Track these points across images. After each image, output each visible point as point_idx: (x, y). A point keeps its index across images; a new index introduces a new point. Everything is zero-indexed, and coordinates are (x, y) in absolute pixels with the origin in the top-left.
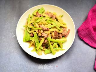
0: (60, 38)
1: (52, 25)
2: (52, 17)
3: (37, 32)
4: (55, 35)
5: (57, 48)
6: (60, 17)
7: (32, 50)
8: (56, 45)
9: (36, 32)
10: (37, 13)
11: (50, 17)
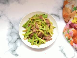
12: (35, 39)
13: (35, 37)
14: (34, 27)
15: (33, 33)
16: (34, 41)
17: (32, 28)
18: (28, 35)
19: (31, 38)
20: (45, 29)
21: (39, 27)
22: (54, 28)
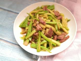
12: (42, 41)
13: (42, 37)
14: (38, 22)
15: (37, 31)
16: (41, 45)
17: (34, 25)
18: (31, 37)
19: (36, 42)
20: (54, 22)
21: (45, 21)
22: (68, 21)
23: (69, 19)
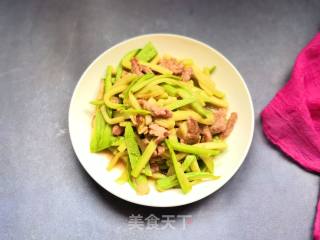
0: (205, 141)
1: (180, 98)
2: (179, 75)
3: (135, 123)
4: (189, 132)
5: (197, 174)
6: (204, 72)
7: (119, 179)
8: (192, 163)
9: (129, 120)
10: (134, 61)
11: (174, 74)
23: (210, 68)
